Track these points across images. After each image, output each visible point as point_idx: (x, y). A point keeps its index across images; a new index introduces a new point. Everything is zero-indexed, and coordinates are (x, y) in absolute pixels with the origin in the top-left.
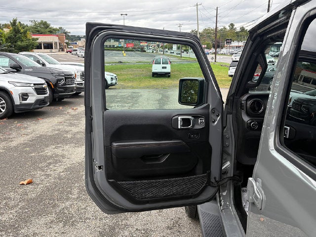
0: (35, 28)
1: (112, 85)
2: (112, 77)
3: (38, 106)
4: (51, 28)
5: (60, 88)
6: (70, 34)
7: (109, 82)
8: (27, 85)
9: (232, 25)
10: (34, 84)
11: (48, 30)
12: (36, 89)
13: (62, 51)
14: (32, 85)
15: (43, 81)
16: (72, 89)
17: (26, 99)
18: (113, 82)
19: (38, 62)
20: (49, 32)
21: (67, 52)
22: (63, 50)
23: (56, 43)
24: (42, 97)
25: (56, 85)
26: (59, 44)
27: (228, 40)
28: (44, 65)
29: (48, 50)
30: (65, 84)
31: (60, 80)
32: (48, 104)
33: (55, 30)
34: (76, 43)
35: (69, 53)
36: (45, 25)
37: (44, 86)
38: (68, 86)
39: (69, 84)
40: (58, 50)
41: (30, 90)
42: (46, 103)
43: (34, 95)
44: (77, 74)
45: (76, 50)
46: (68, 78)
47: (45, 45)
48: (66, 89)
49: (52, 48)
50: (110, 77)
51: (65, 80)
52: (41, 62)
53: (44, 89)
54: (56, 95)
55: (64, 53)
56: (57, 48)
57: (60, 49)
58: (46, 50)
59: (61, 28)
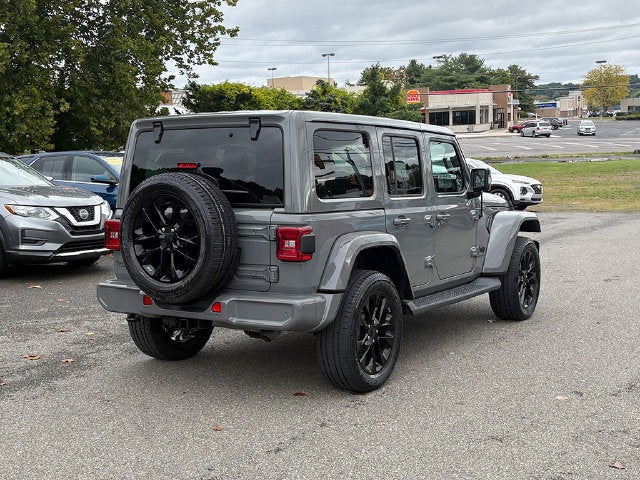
0: (445, 74)
1: (523, 203)
2: (525, 186)
4: (484, 71)
7: (517, 196)
11: (477, 74)
13: (500, 127)
18: (525, 197)
20: (477, 80)
21: (511, 130)
22: (501, 124)
23: (484, 110)
26: (494, 111)
29: (464, 128)
33: (496, 74)
34: (554, 105)
35: (515, 133)
36: (471, 64)
40: (488, 126)
47: (457, 114)
49: (474, 122)
50: (520, 185)
55: (504, 132)
56: (487, 122)
57: (495, 122)
58: (458, 126)
59: (514, 68)
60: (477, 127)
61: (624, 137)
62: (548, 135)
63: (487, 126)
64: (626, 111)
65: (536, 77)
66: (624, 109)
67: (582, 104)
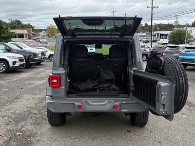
0: (12, 24)
3: (20, 67)
4: (22, 24)
5: (31, 60)
8: (16, 58)
10: (19, 57)
13: (30, 39)
15: (22, 56)
16: (36, 60)
17: (15, 64)
19: (19, 47)
20: (21, 27)
21: (33, 40)
24: (22, 63)
25: (29, 58)
26: (28, 35)
30: (33, 58)
31: (30, 56)
32: (25, 67)
34: (39, 34)
36: (19, 22)
37: (23, 58)
39: (35, 58)
41: (17, 60)
43: (18, 63)
44: (39, 53)
46: (35, 55)
47: (19, 35)
48: (33, 60)
51: (33, 56)
53: (23, 60)
54: (29, 63)
56: (26, 37)
58: (19, 38)
59: (29, 24)
60: (24, 39)
63: (27, 39)
67: (46, 34)
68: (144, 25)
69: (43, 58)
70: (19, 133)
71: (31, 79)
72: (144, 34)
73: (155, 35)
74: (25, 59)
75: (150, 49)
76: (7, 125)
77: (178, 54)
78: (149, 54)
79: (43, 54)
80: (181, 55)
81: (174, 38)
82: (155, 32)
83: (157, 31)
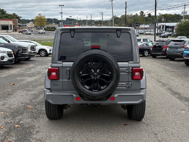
1: (50, 54)
2: (50, 49)
3: (9, 63)
4: (7, 14)
5: (20, 55)
6: (21, 19)
7: (48, 52)
8: (4, 52)
9: (142, 12)
10: (7, 52)
12: (8, 54)
13: (15, 31)
14: (6, 52)
15: (11, 51)
16: (26, 55)
17: (3, 59)
18: (51, 52)
19: (6, 40)
20: (5, 17)
21: (19, 32)
23: (11, 26)
24: (11, 58)
25: (17, 52)
26: (14, 26)
27: (138, 23)
28: (9, 42)
29: (5, 31)
30: (22, 52)
31: (19, 50)
32: (14, 62)
33: (10, 15)
34: (26, 25)
35: (21, 33)
36: (3, 12)
37: (12, 53)
38: (24, 54)
39: (24, 53)
41: (5, 55)
42: (13, 61)
43: (7, 57)
44: (29, 47)
45: (26, 31)
46: (24, 49)
47: (3, 27)
48: (23, 55)
49: (8, 29)
50: (49, 49)
51: (22, 50)
52: (7, 40)
53: (12, 54)
54: (17, 58)
55: (17, 33)
56: (12, 29)
57: (14, 30)
58: (3, 30)
59: (14, 14)
60: (9, 31)
61: (50, 35)
62: (30, 34)
63: (12, 31)
64: (46, 28)
65: (21, 17)
66: (46, 27)
67: (33, 25)
68: (147, 16)
69: (33, 53)
70: (17, 126)
71: (22, 75)
72: (147, 26)
73: (160, 27)
74: (14, 53)
75: (152, 44)
76: (5, 118)
77: (183, 49)
78: (151, 49)
79: (33, 48)
80: (187, 50)
81: (181, 31)
82: (159, 24)
83: (161, 22)
